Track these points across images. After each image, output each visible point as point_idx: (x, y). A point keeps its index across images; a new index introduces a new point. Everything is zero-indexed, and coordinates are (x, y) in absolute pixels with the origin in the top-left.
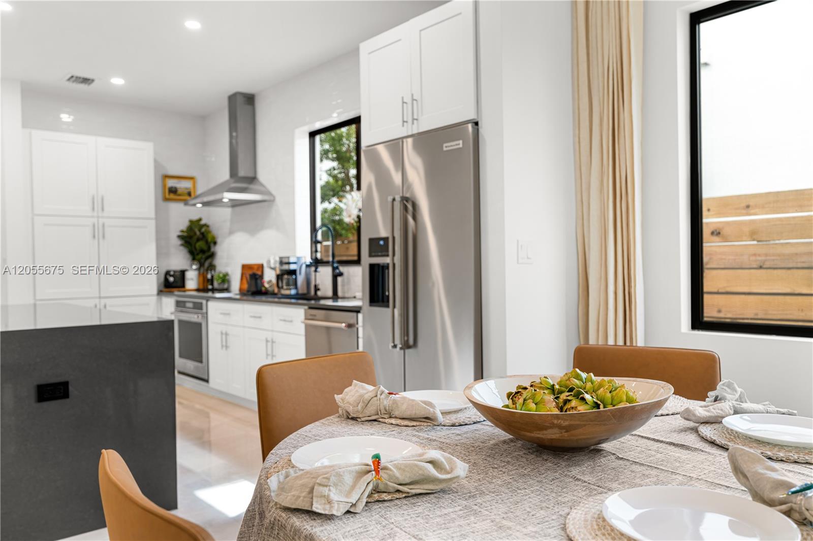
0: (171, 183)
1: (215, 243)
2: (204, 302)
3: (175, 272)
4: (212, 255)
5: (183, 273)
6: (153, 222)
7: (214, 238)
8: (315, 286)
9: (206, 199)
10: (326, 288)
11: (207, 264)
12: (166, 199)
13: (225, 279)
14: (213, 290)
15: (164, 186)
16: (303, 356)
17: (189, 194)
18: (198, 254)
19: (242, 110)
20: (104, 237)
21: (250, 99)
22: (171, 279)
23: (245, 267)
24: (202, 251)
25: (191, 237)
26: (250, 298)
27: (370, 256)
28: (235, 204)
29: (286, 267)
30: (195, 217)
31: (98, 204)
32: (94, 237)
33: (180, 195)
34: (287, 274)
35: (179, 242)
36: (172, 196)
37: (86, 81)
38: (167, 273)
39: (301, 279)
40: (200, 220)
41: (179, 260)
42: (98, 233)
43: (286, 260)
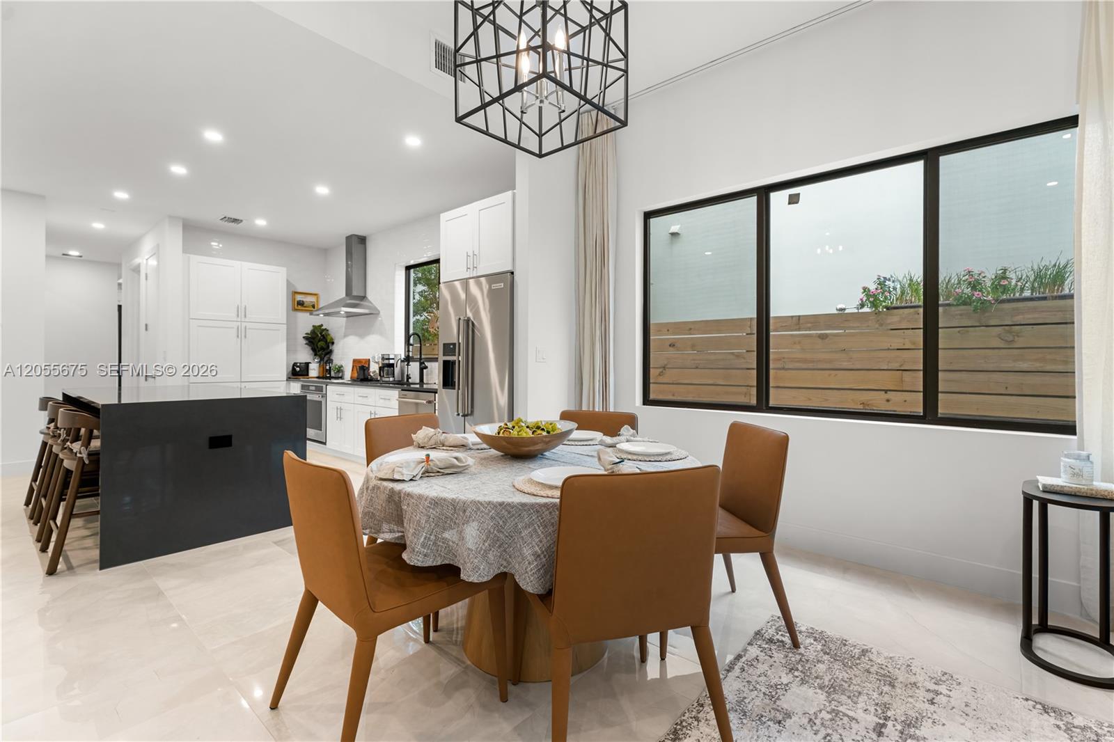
0: (299, 298)
1: (333, 343)
2: (324, 386)
3: (300, 363)
4: (331, 352)
5: (307, 364)
6: (285, 326)
7: (332, 339)
8: (408, 375)
9: (327, 311)
10: (415, 377)
11: (326, 359)
12: (295, 310)
13: (340, 370)
14: (330, 378)
15: (294, 299)
16: (397, 414)
17: (314, 307)
18: (319, 351)
19: (356, 248)
20: (245, 337)
21: (362, 240)
22: (298, 369)
23: (355, 361)
24: (322, 349)
25: (313, 338)
26: (359, 383)
27: (444, 355)
28: (349, 315)
29: (386, 362)
30: (317, 324)
31: (242, 312)
32: (238, 336)
33: (305, 307)
34: (387, 367)
35: (305, 342)
36: (300, 307)
37: (235, 221)
38: (295, 364)
39: (397, 370)
40: (322, 325)
41: (304, 355)
42: (241, 334)
43: (387, 357)
